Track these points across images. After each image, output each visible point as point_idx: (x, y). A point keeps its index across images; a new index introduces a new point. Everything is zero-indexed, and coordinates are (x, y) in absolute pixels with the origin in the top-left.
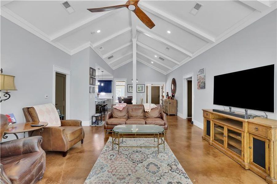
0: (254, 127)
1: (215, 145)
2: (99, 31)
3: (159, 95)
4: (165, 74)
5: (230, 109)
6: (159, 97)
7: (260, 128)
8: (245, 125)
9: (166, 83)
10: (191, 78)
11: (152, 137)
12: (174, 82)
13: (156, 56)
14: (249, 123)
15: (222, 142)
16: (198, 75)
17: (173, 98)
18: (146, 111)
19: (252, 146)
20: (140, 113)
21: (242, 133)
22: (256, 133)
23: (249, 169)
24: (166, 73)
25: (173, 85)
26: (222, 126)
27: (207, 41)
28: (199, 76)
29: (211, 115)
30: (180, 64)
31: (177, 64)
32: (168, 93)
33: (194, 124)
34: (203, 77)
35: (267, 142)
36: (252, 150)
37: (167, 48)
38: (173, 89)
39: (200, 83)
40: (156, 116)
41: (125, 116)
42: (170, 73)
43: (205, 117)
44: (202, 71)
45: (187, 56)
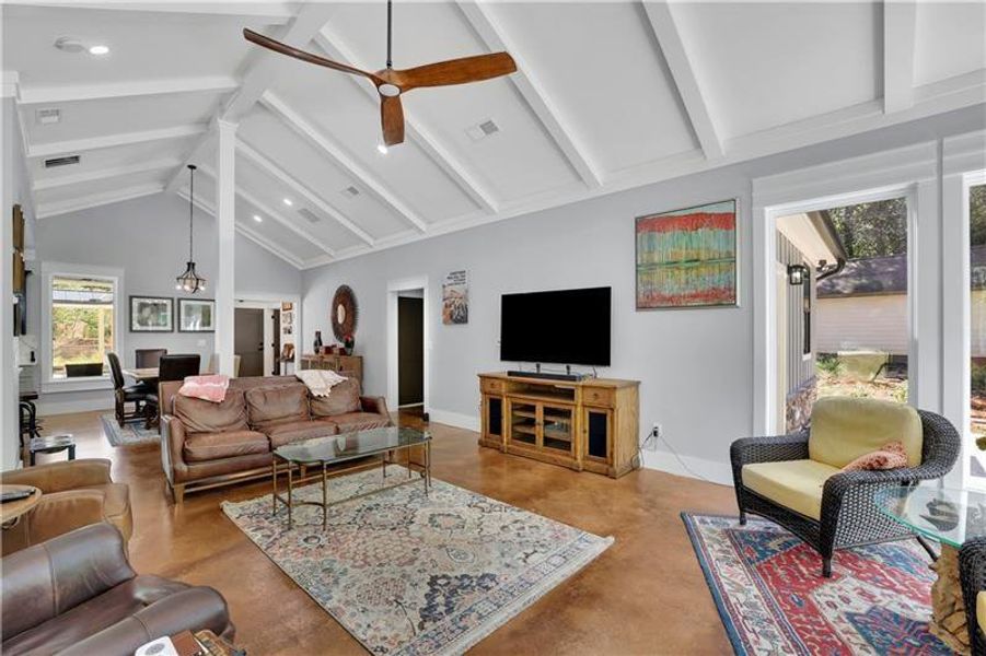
0: (591, 392)
1: (514, 450)
2: (99, 50)
3: (262, 344)
4: (301, 268)
5: (538, 366)
6: (262, 349)
7: (600, 393)
8: (578, 394)
9: (302, 299)
10: (422, 290)
11: (376, 466)
12: (345, 298)
13: (288, 202)
14: (583, 387)
15: (531, 439)
16: (444, 286)
17: (349, 351)
18: (315, 395)
19: (587, 428)
20: (293, 406)
21: (573, 409)
22: (596, 403)
23: (584, 470)
24: (302, 263)
25: (340, 308)
26: (532, 403)
27: (477, 204)
28: (449, 289)
29: (504, 385)
30: (378, 245)
31: (365, 242)
32: (318, 334)
33: (432, 419)
34: (462, 293)
35: (609, 412)
36: (587, 435)
37: (352, 190)
38: (340, 321)
39: (452, 308)
40: (351, 408)
41: (236, 422)
42: (326, 265)
43: (484, 393)
44: (458, 276)
45: (411, 226)
